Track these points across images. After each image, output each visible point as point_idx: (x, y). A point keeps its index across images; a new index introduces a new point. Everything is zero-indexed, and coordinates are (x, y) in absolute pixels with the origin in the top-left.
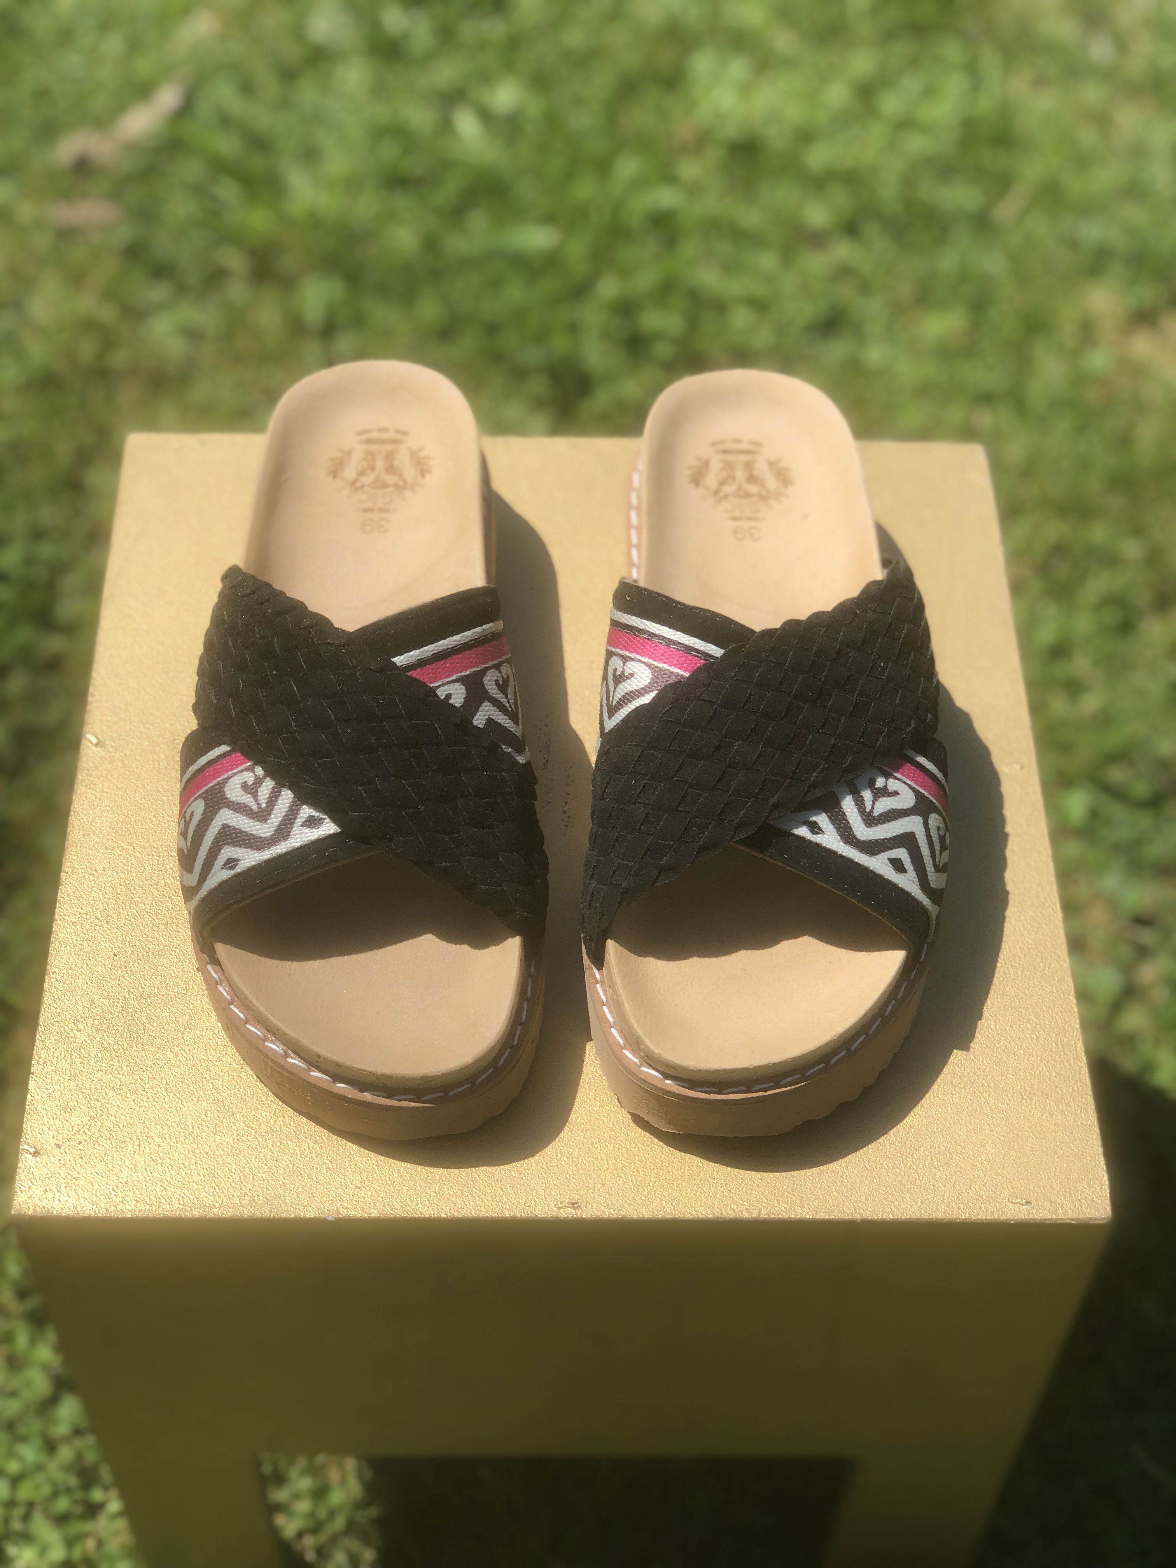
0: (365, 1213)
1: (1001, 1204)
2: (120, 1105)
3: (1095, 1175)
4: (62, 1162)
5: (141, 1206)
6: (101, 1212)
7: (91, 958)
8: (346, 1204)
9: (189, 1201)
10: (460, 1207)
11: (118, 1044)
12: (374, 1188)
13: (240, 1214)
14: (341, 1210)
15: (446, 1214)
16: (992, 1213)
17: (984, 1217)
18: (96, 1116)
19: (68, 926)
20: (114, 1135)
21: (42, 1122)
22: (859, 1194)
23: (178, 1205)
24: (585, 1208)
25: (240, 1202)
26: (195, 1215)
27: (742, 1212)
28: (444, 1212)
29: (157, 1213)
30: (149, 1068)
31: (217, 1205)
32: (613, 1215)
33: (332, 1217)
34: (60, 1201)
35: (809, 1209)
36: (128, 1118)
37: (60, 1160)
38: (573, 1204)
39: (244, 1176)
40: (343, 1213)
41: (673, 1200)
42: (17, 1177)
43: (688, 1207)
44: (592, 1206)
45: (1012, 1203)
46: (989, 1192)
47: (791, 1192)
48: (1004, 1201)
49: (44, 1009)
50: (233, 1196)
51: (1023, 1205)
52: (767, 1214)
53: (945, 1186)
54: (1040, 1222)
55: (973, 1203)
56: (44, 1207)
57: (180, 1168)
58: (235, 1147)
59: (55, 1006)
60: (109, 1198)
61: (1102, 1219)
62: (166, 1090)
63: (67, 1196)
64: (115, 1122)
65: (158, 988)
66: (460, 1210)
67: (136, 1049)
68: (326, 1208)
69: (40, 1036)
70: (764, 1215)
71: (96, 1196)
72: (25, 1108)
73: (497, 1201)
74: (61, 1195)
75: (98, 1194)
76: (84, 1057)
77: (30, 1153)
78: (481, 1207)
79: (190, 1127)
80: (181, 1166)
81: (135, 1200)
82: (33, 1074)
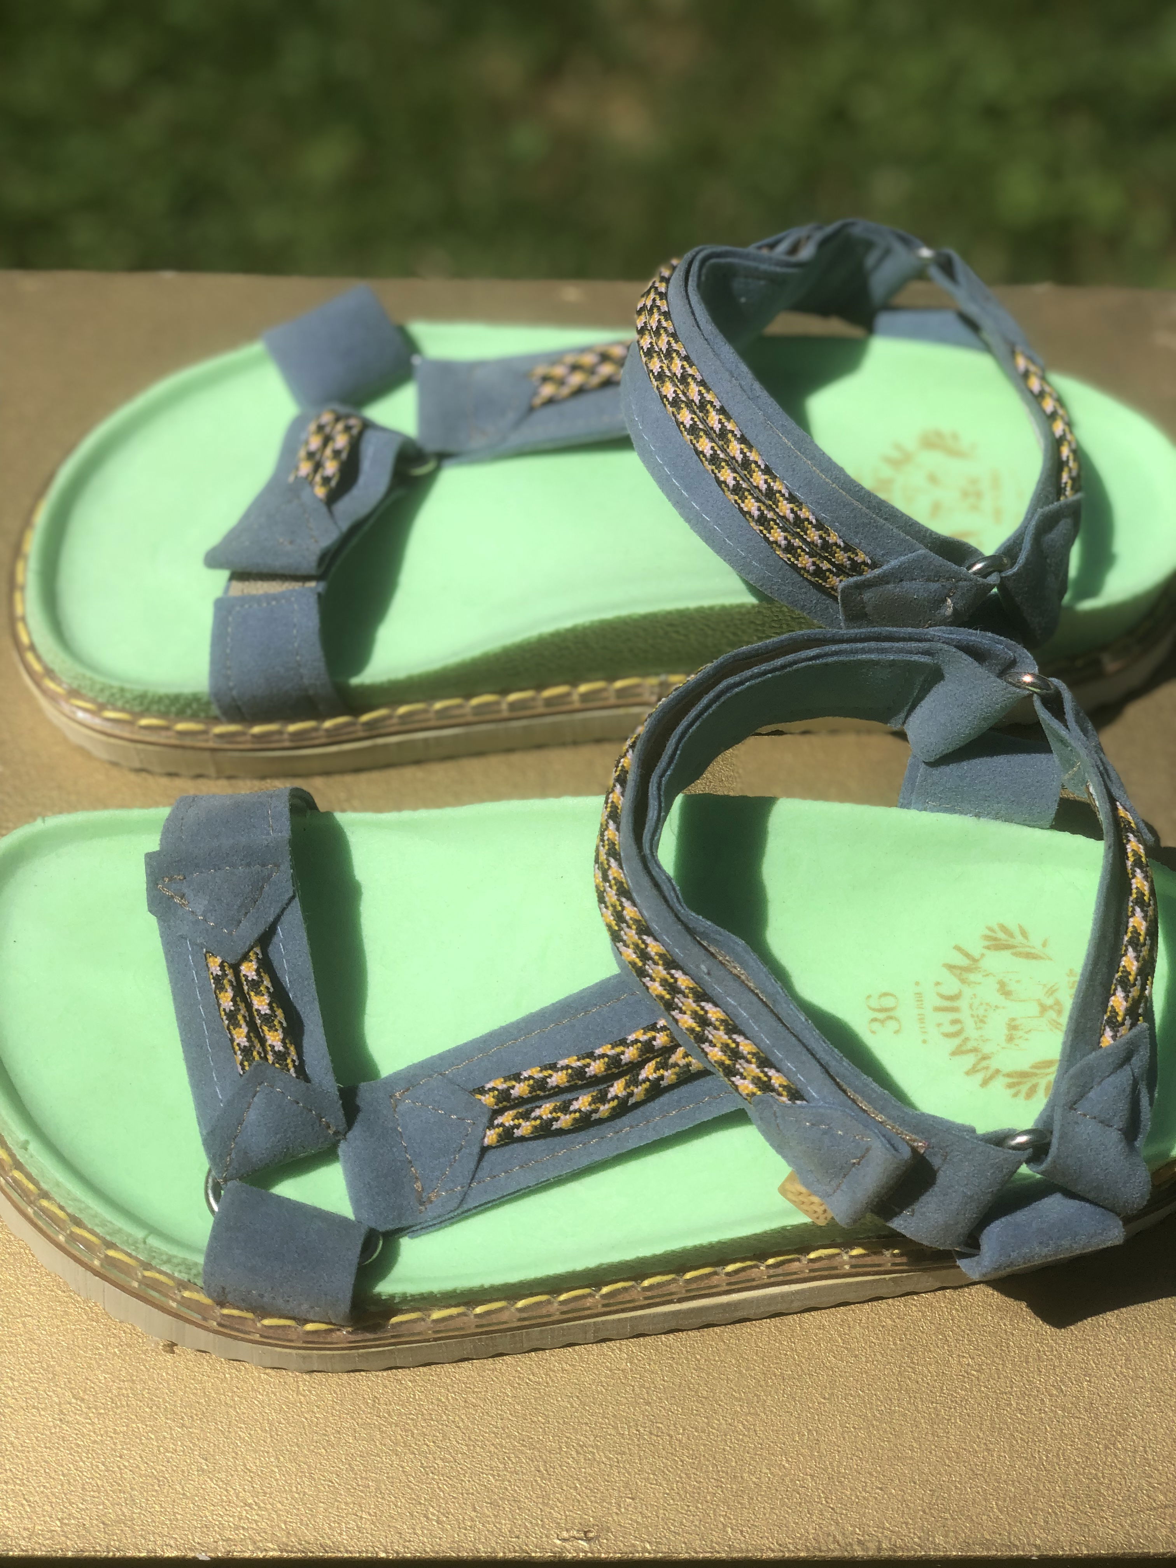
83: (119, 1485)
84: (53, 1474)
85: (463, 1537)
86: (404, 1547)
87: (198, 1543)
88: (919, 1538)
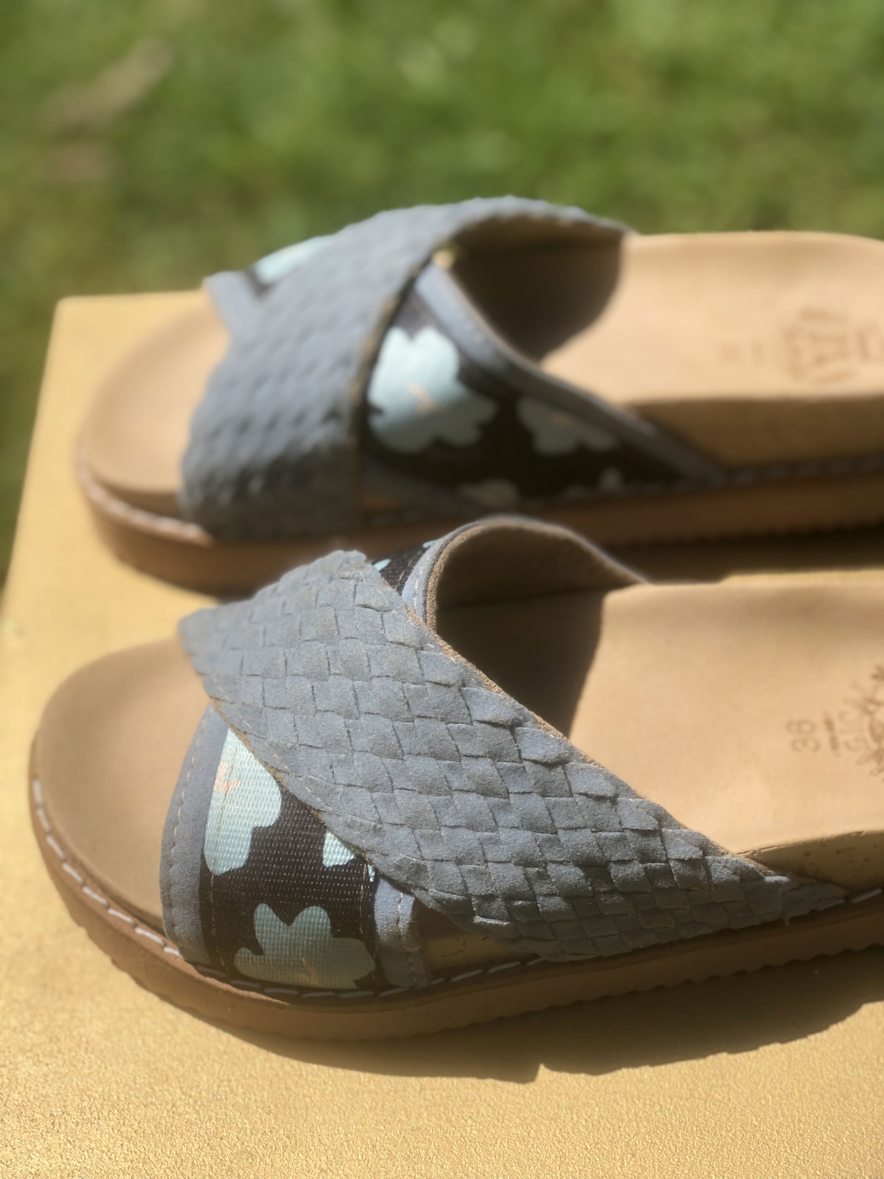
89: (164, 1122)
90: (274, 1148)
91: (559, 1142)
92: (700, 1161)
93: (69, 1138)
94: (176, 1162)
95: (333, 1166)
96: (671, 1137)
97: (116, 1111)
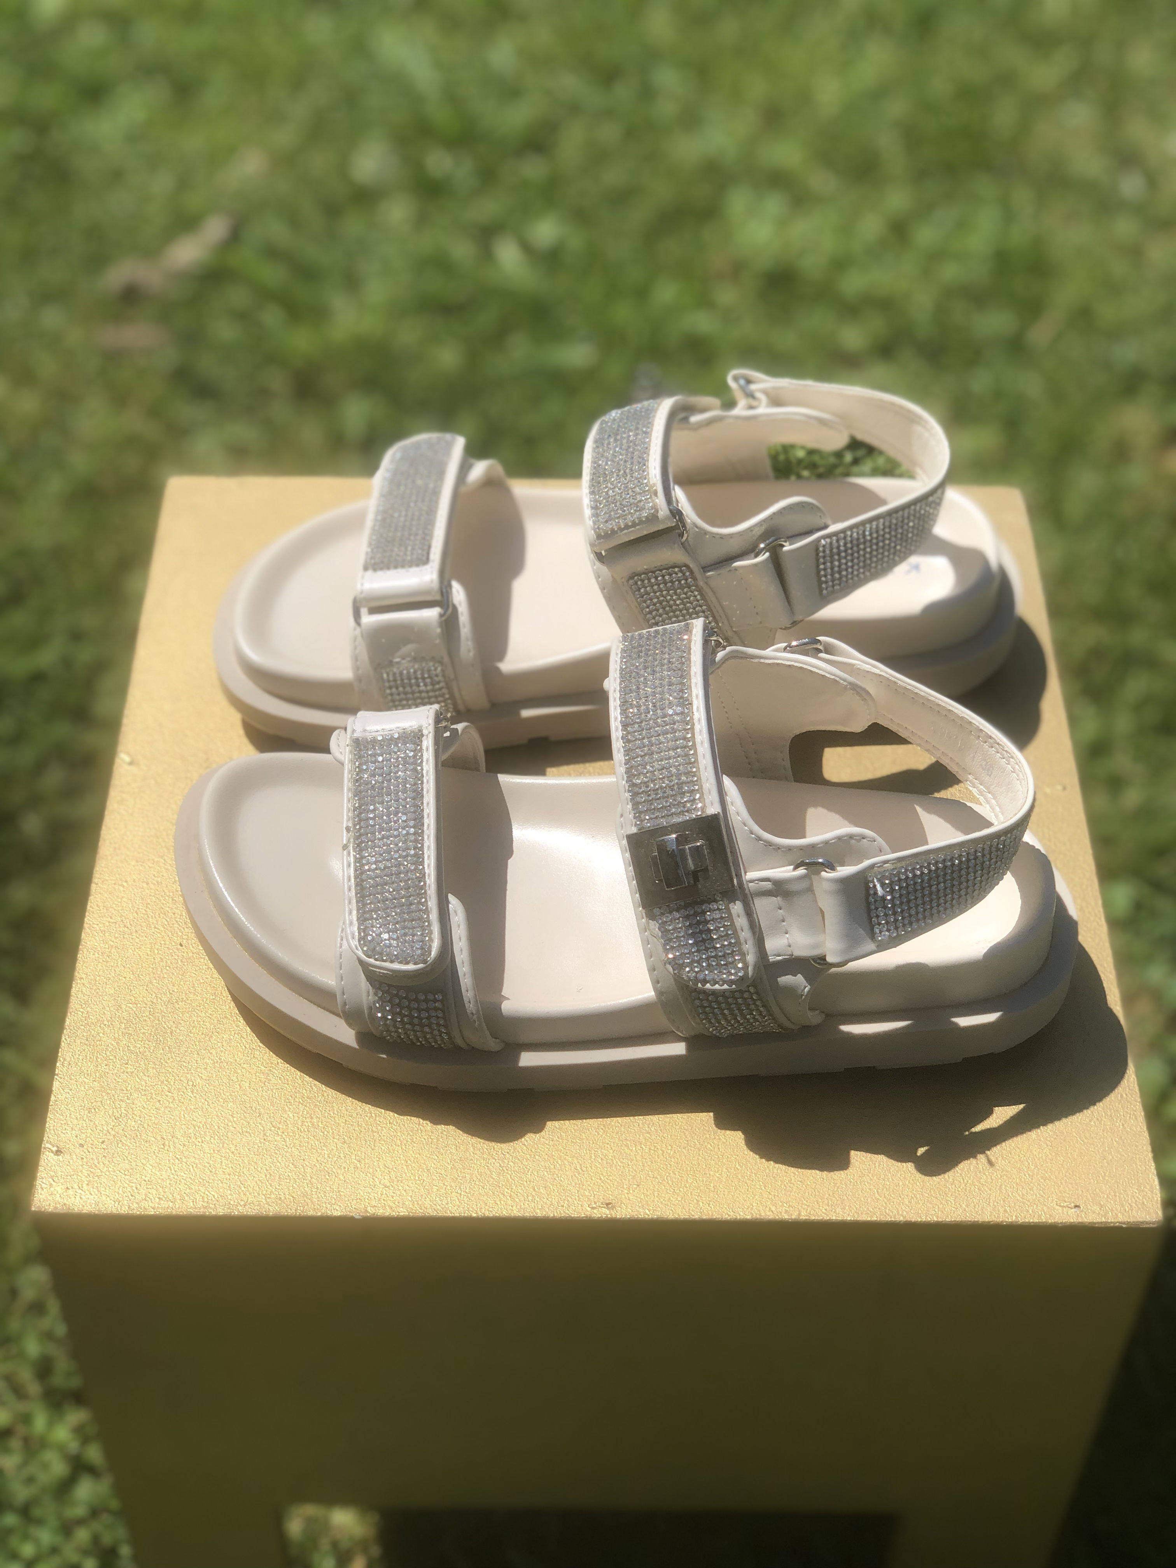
0: (393, 1211)
1: (1048, 1208)
2: (145, 1106)
3: (1146, 1180)
4: (85, 1160)
5: (164, 1204)
6: (123, 1209)
7: (119, 964)
8: (373, 1203)
9: (214, 1199)
10: (491, 1206)
11: (145, 1047)
12: (402, 1187)
13: (265, 1211)
14: (369, 1209)
15: (476, 1213)
16: (1040, 1216)
17: (1032, 1221)
18: (121, 1115)
19: (97, 934)
20: (138, 1134)
21: (65, 1121)
22: (903, 1197)
23: (202, 1203)
24: (619, 1209)
25: (266, 1201)
26: (220, 1212)
27: (781, 1213)
28: (475, 1212)
29: (180, 1210)
30: (175, 1070)
31: (242, 1203)
32: (648, 1215)
33: (359, 1215)
34: (81, 1198)
35: (851, 1211)
36: (153, 1119)
37: (82, 1158)
38: (607, 1204)
39: (271, 1175)
40: (371, 1211)
41: (710, 1201)
42: (38, 1175)
43: (726, 1208)
44: (627, 1207)
45: (1060, 1206)
46: (1036, 1195)
47: (831, 1194)
48: (1052, 1205)
49: (70, 1013)
50: (259, 1194)
51: (1071, 1208)
52: (806, 1216)
53: (990, 1190)
54: (1090, 1225)
55: (1019, 1206)
56: (65, 1204)
57: (205, 1166)
58: (261, 1147)
59: (82, 1010)
60: (132, 1196)
61: (1153, 1223)
62: (192, 1092)
63: (89, 1194)
64: (139, 1122)
65: (186, 994)
66: (490, 1209)
67: (162, 1051)
68: (353, 1207)
69: (65, 1039)
70: (804, 1216)
71: (118, 1193)
72: (48, 1108)
73: (529, 1201)
74: (83, 1193)
75: (121, 1192)
76: (110, 1059)
77: (52, 1152)
78: (512, 1206)
79: (216, 1127)
80: (206, 1164)
81: (159, 1198)
82: (58, 1076)
83: (303, 1176)
84: (259, 1169)
85: (527, 1206)
86: (489, 1211)
87: (355, 1208)
88: (826, 1210)
89: (256, 1146)
90: (347, 1168)
91: (579, 1174)
92: (691, 1192)
93: (177, 1156)
94: (266, 1176)
95: (395, 1183)
96: (669, 1174)
97: (216, 1137)
